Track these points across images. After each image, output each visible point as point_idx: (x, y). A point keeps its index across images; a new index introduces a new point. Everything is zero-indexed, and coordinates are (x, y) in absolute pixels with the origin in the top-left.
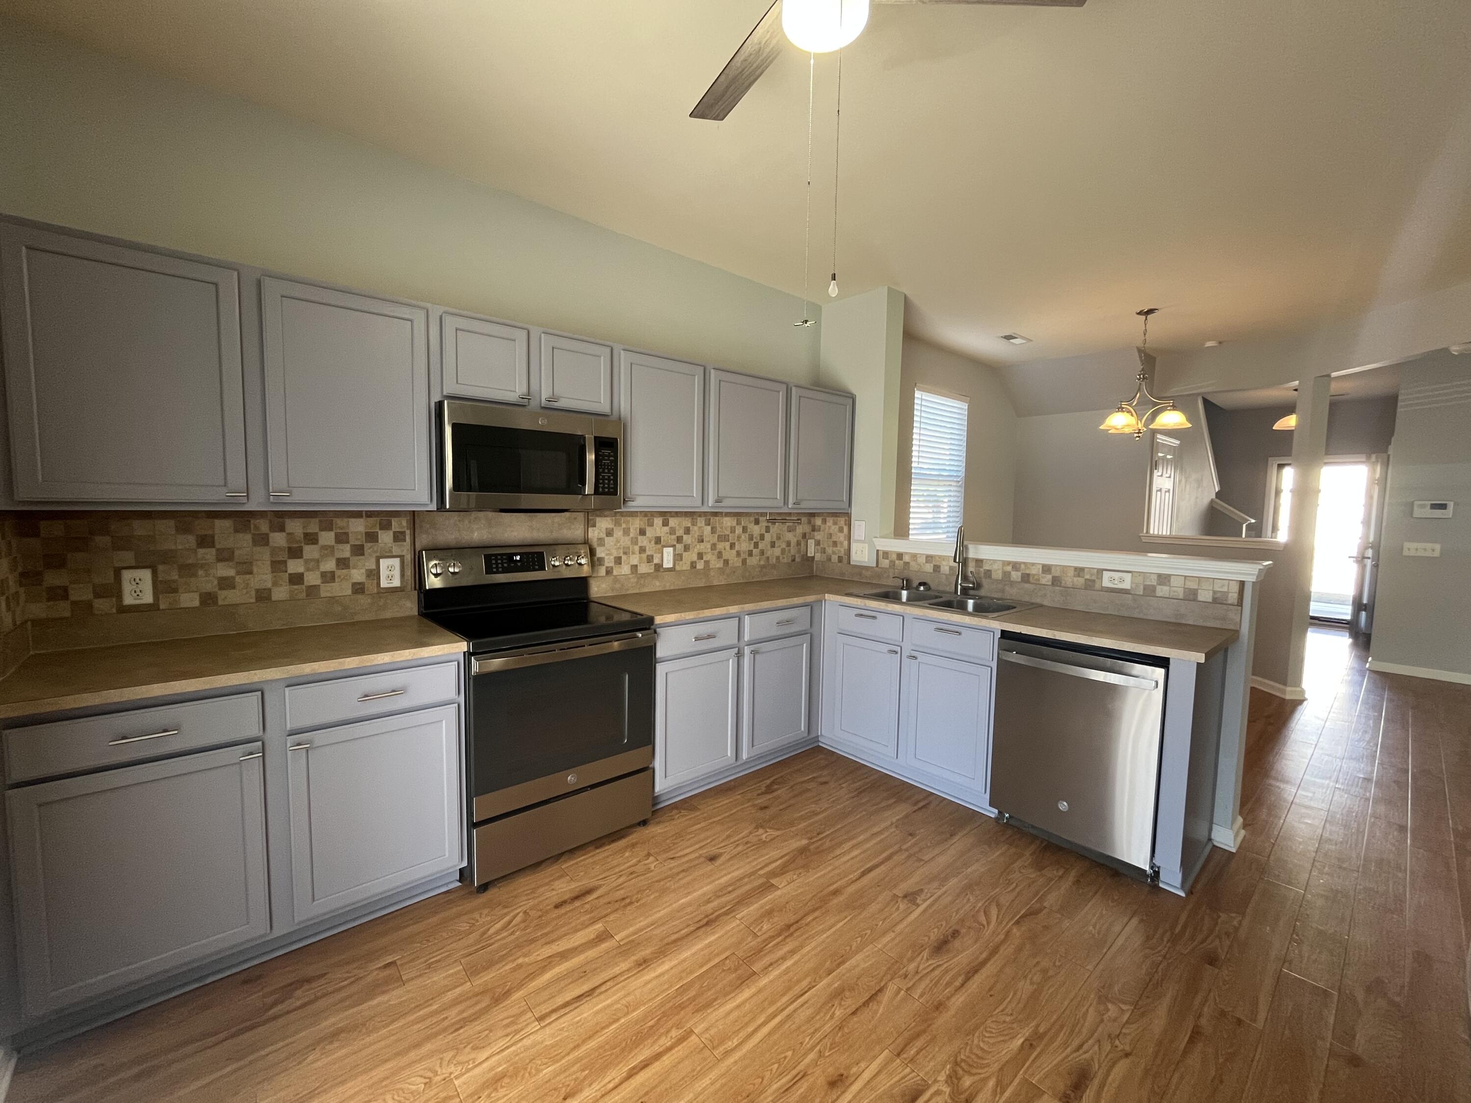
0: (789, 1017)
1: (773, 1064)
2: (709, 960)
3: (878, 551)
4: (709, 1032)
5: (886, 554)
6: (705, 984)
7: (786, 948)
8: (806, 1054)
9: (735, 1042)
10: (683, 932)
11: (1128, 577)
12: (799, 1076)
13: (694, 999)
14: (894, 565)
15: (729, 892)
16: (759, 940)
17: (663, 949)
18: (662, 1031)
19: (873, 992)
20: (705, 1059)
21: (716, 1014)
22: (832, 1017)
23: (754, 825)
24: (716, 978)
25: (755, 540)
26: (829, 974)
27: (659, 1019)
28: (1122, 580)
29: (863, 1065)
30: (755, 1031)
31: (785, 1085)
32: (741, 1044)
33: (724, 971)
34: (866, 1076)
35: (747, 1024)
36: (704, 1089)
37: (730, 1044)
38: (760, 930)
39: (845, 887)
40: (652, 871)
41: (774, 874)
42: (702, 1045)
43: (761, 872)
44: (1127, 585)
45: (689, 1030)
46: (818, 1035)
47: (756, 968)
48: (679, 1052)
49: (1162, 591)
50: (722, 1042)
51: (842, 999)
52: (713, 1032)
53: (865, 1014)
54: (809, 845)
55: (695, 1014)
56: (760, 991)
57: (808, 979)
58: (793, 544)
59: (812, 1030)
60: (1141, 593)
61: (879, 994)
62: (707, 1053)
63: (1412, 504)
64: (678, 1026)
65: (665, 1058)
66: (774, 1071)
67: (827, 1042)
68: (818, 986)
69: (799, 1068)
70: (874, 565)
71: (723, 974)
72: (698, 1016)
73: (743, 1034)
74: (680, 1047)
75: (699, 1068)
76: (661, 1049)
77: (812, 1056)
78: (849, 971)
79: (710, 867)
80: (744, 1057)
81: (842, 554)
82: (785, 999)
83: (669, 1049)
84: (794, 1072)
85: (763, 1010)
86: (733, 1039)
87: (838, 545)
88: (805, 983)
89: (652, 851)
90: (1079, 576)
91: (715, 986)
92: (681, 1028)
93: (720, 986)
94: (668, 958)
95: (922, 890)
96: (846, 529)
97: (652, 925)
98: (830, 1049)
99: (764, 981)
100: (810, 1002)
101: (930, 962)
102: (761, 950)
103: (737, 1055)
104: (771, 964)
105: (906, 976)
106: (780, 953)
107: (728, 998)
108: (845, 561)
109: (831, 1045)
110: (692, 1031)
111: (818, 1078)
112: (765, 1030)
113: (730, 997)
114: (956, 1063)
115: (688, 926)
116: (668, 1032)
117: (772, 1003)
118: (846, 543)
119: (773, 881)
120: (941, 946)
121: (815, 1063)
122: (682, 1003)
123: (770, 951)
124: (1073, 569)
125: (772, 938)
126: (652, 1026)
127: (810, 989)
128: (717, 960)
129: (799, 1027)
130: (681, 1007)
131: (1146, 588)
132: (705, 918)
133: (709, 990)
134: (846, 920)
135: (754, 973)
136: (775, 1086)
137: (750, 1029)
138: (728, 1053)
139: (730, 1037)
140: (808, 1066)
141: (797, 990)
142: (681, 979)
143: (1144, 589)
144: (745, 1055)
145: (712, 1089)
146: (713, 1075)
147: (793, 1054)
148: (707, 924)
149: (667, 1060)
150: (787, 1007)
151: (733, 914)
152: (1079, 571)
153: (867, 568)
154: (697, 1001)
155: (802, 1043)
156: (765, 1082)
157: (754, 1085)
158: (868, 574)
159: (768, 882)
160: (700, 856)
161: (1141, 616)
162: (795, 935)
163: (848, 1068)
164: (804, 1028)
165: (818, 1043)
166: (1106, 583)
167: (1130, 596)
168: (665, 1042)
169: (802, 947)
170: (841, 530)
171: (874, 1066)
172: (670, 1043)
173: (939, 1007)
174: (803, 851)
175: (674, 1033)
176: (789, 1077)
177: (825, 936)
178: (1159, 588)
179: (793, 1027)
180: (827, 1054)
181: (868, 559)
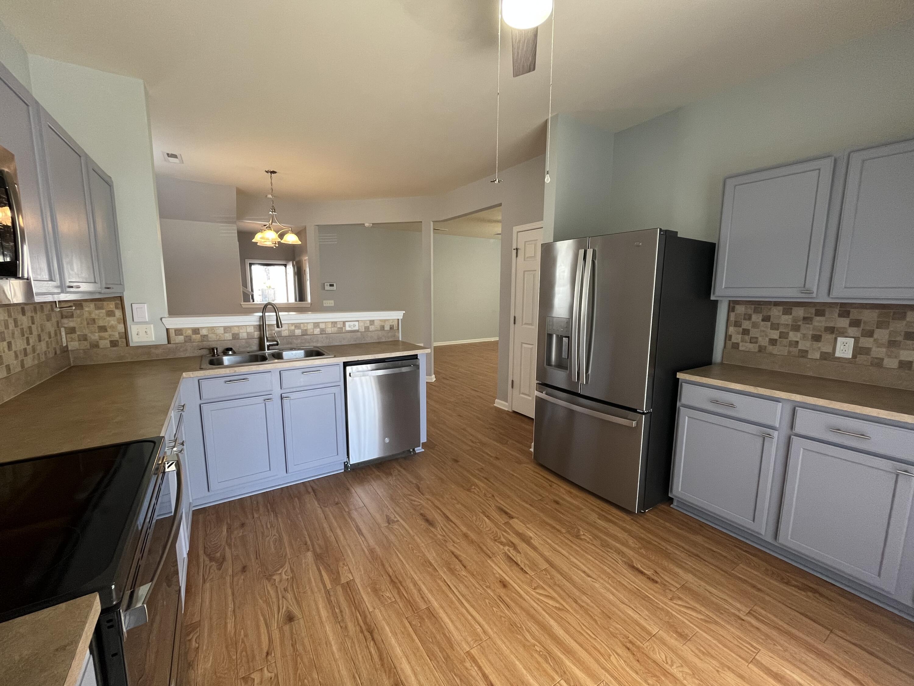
0: (463, 596)
1: (493, 610)
2: (409, 635)
3: (167, 330)
4: (469, 641)
5: (179, 332)
6: (431, 640)
7: (411, 586)
8: (488, 594)
9: (477, 626)
10: (373, 652)
11: (357, 323)
12: (501, 599)
13: (442, 650)
14: (190, 339)
15: (341, 612)
16: (398, 600)
17: (387, 669)
18: (465, 673)
19: (453, 556)
20: (488, 646)
21: (456, 635)
22: (466, 577)
23: (265, 582)
24: (427, 632)
25: (26, 336)
26: (437, 571)
27: (455, 675)
28: (354, 326)
29: (495, 572)
30: (472, 616)
31: (505, 607)
32: (479, 624)
33: (421, 626)
34: (501, 572)
35: (466, 619)
36: (508, 648)
37: (479, 630)
38: (390, 598)
39: (369, 546)
40: (276, 676)
41: (336, 579)
42: (479, 647)
43: (329, 586)
44: (356, 328)
45: (467, 655)
46: (477, 586)
47: (423, 606)
48: (482, 662)
49: (372, 328)
50: (478, 635)
51: (455, 570)
52: (470, 639)
53: (466, 563)
54: (314, 551)
55: (454, 649)
56: (443, 608)
57: (439, 582)
58: (53, 335)
59: (474, 588)
60: (364, 331)
61: (455, 554)
62: (484, 644)
63: (324, 284)
64: (462, 662)
65: (487, 672)
66: (497, 610)
67: (481, 583)
68: (445, 578)
69: (496, 598)
70: (166, 342)
71: (424, 628)
72: (456, 647)
73: (473, 622)
74: (479, 661)
75: (494, 650)
76: (480, 674)
77: (489, 591)
78: (437, 561)
79: (300, 624)
80: (488, 623)
81: (116, 336)
82: (451, 595)
83: (480, 668)
84: (498, 601)
85: (457, 608)
86: (475, 628)
87: (108, 329)
88: (441, 584)
89: (242, 674)
90: (334, 326)
91: (432, 632)
92: (465, 659)
93: (434, 630)
94: (397, 665)
95: (387, 516)
96: (118, 313)
97: (354, 677)
98: (486, 582)
99: (435, 604)
100: (455, 584)
101: (439, 530)
102: (409, 602)
103: (486, 626)
104: (422, 598)
105: (445, 541)
106: (415, 591)
107: (445, 627)
108: (122, 343)
109: (483, 581)
110: (467, 652)
111: (502, 592)
112: (471, 610)
113: (444, 625)
114: (496, 540)
115: (367, 647)
116: (467, 669)
117: (452, 602)
118: (121, 327)
119: (343, 581)
120: (430, 522)
121: (494, 591)
122: (444, 657)
123: (411, 597)
124: (331, 323)
125: (399, 592)
126: (461, 680)
127: (445, 582)
128: (410, 629)
129: (471, 593)
130: (447, 658)
131: (365, 328)
132: (363, 633)
133: (435, 638)
134: (397, 552)
135: (428, 609)
136: (506, 611)
137: (470, 618)
138: (485, 632)
139: (474, 630)
140: (495, 594)
141: (445, 588)
142: (421, 656)
143: (365, 329)
144: (487, 623)
145: (508, 643)
146: (499, 642)
147: (487, 599)
148: (371, 633)
149: (488, 670)
150: (457, 596)
151: (367, 612)
152: (334, 323)
153: (156, 347)
154: (444, 647)
155: (481, 594)
156: (504, 615)
157: (505, 621)
158: (159, 351)
159: (343, 586)
160: (281, 629)
161: (365, 342)
162: (401, 580)
163: (497, 578)
164: (472, 591)
165: (482, 586)
166: (348, 328)
167: (359, 333)
168: (474, 671)
169: (412, 579)
170: (110, 314)
171: (496, 568)
172: (475, 668)
173: (466, 536)
174: (318, 557)
175: (468, 664)
176: (500, 603)
177: (407, 565)
178: (370, 327)
179: (470, 595)
180: (488, 584)
181: (155, 338)
